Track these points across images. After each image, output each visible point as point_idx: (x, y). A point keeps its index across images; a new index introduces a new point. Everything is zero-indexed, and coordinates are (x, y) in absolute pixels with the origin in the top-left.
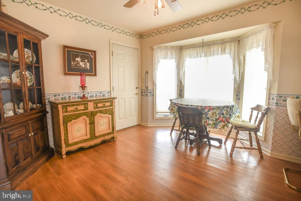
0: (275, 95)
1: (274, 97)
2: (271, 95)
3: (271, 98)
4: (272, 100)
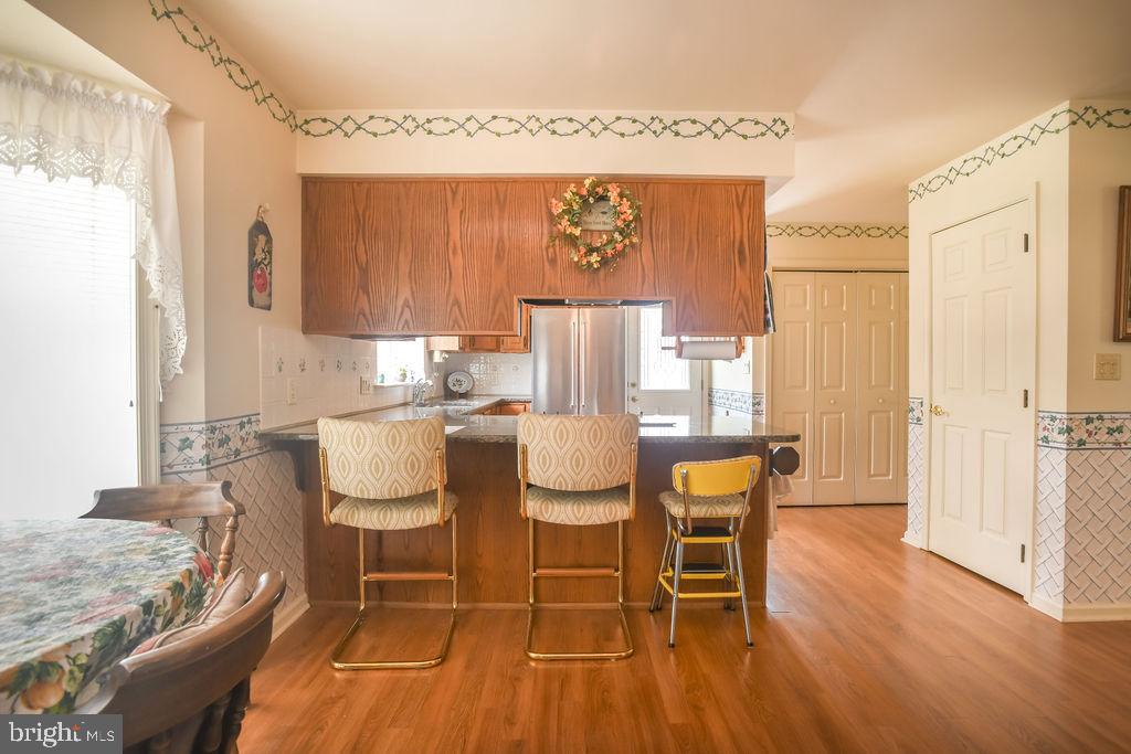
0: (199, 427)
1: (192, 436)
2: (168, 429)
3: (175, 441)
4: (181, 449)
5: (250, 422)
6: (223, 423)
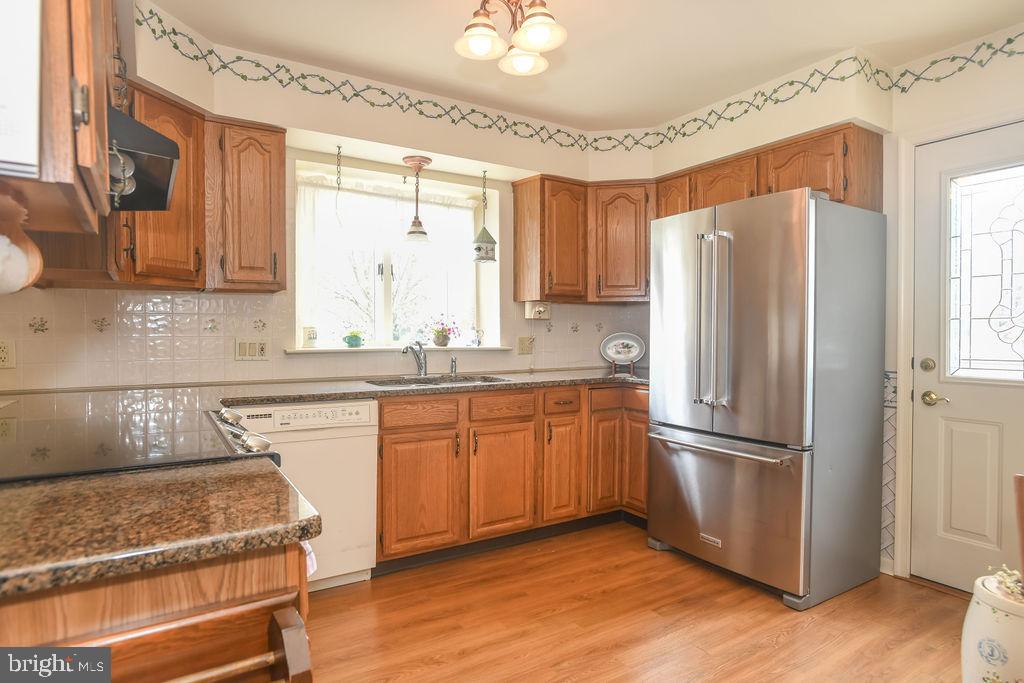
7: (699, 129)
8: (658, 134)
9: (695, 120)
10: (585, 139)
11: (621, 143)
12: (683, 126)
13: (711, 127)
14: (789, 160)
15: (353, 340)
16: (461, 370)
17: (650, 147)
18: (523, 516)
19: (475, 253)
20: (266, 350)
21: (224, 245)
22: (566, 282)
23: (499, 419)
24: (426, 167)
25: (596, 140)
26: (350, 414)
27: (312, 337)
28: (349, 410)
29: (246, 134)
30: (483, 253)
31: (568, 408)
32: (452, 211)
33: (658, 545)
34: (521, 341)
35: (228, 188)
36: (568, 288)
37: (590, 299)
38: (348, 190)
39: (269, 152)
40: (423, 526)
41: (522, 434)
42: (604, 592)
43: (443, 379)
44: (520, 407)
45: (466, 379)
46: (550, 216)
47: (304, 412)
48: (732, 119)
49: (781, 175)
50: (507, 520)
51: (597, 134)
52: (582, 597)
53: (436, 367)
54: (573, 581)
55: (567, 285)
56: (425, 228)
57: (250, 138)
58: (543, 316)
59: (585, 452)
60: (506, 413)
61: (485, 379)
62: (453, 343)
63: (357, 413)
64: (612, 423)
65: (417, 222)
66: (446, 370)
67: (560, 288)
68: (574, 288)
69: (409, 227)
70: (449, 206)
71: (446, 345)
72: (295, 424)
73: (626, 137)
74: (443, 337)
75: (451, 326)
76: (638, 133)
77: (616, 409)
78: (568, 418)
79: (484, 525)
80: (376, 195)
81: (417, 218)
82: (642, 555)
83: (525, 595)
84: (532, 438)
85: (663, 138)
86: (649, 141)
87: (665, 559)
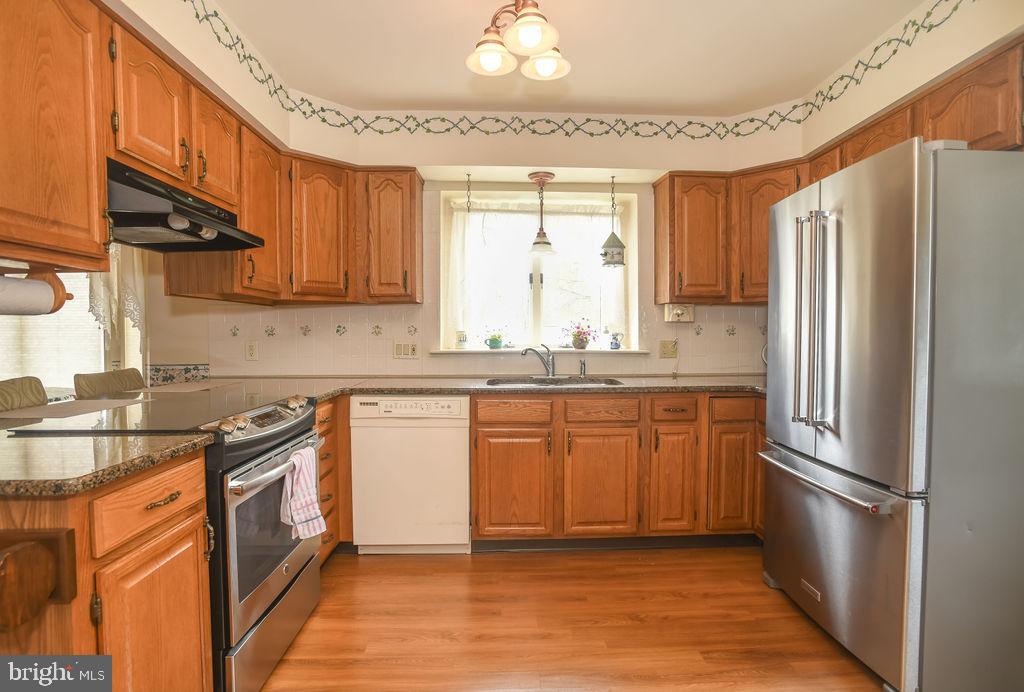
5: (196, 368)
6: (171, 368)
7: (846, 87)
8: (807, 104)
9: (842, 78)
10: (724, 126)
11: (765, 123)
12: (831, 88)
13: (858, 82)
14: (949, 103)
15: (494, 342)
16: (591, 371)
17: (799, 122)
18: (623, 522)
19: (602, 258)
20: (418, 349)
21: (368, 267)
22: (702, 282)
23: (596, 422)
24: (550, 181)
25: (737, 125)
26: (443, 407)
27: (462, 339)
28: (442, 403)
29: (383, 176)
30: (609, 257)
31: (681, 416)
32: (595, 219)
33: (771, 582)
34: (663, 344)
35: (371, 222)
36: (704, 289)
37: (734, 300)
38: (494, 210)
39: (401, 188)
40: (515, 515)
41: (624, 439)
42: (666, 618)
43: (571, 380)
44: (621, 412)
45: (592, 380)
46: (681, 214)
47: (403, 403)
48: (879, 67)
49: (938, 126)
50: (606, 523)
51: (738, 119)
52: (637, 617)
53: (565, 369)
54: (643, 599)
55: (702, 285)
56: (550, 238)
57: (387, 180)
58: (682, 319)
59: (704, 465)
60: (603, 416)
61: (612, 382)
62: (591, 347)
63: (449, 407)
64: (741, 437)
65: (542, 234)
66: (575, 371)
67: (693, 289)
68: (713, 288)
69: (534, 237)
70: (592, 214)
71: (583, 348)
72: (396, 412)
73: (771, 115)
74: (580, 340)
75: (586, 329)
76: (784, 108)
77: (748, 421)
78: (683, 427)
79: (580, 524)
80: (520, 212)
81: (541, 229)
82: (751, 589)
83: (585, 599)
84: (636, 444)
85: (812, 107)
86: (799, 114)
87: (773, 598)
